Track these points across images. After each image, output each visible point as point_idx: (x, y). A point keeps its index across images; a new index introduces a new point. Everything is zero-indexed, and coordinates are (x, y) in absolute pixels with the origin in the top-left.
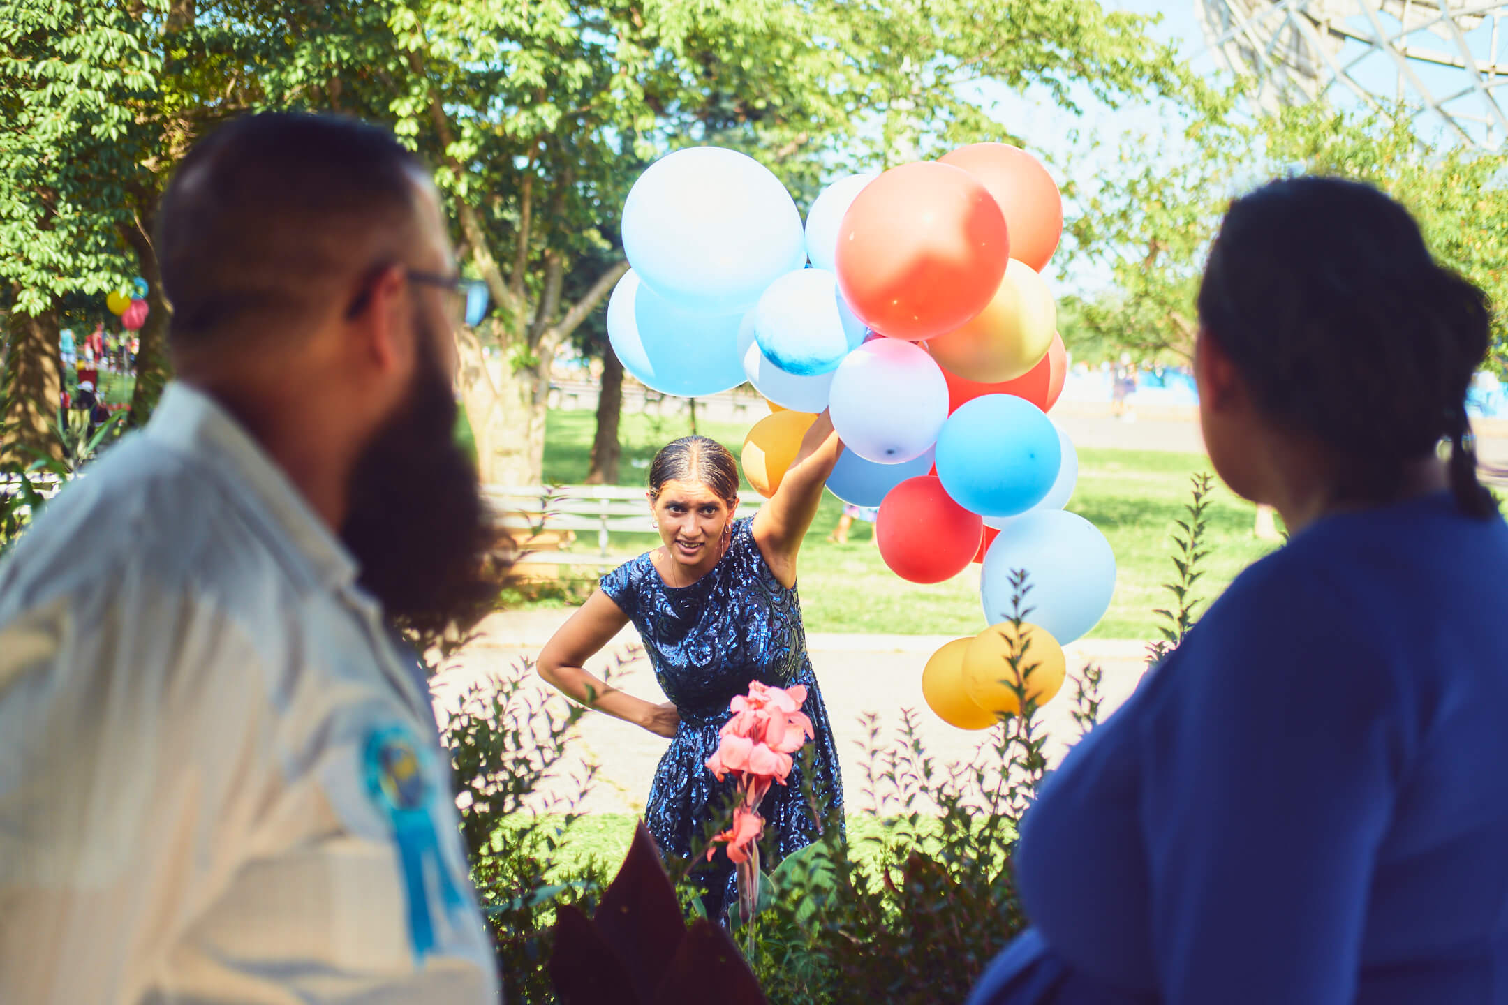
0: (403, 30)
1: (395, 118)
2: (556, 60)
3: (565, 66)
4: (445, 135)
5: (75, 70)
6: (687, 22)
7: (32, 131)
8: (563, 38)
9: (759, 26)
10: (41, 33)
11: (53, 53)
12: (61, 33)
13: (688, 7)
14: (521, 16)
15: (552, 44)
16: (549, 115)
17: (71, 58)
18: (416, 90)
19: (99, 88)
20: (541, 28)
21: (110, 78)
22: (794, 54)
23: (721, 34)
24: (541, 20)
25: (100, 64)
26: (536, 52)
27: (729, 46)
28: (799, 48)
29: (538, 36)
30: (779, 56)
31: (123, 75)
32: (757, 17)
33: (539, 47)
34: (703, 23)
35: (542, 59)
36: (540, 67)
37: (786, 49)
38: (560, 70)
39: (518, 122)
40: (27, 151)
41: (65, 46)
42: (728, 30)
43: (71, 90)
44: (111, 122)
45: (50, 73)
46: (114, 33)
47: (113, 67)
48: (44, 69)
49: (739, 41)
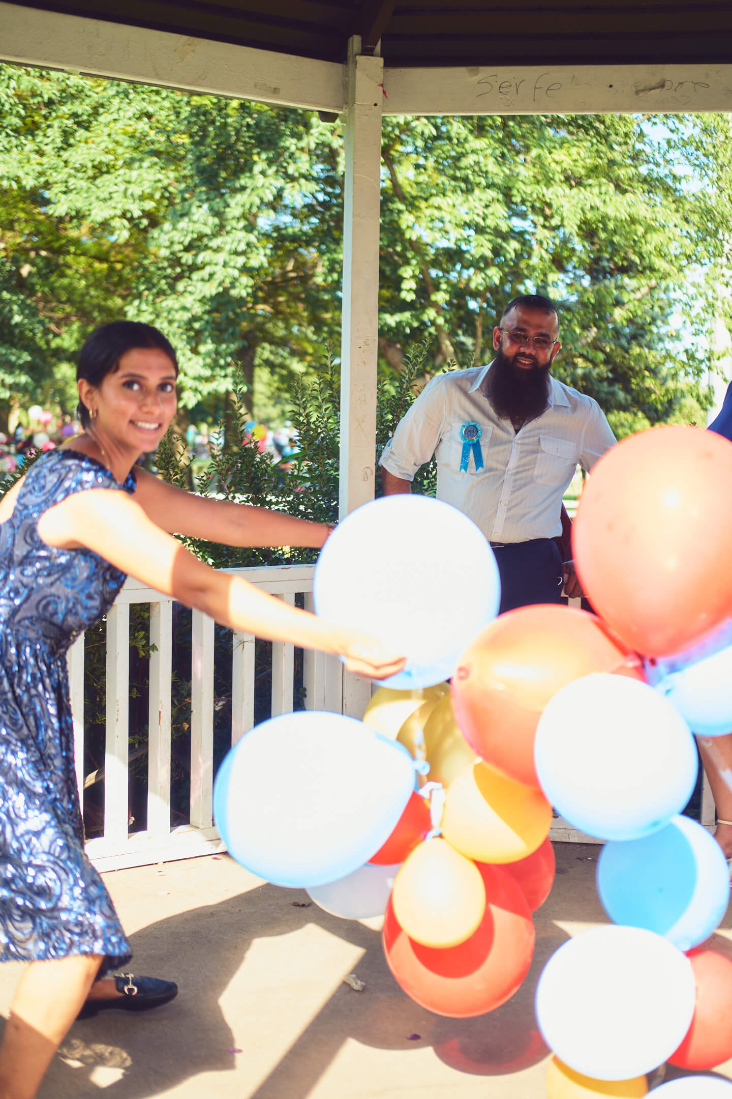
0: (408, 227)
1: (401, 279)
2: (499, 241)
3: (504, 245)
4: (431, 288)
5: (221, 257)
6: (580, 216)
7: (186, 295)
8: (504, 228)
9: (624, 216)
10: (201, 237)
11: (207, 247)
12: (214, 235)
13: (580, 206)
14: (478, 215)
15: (497, 232)
16: (495, 275)
17: (217, 250)
18: (414, 262)
19: (234, 267)
20: (491, 222)
21: (241, 260)
22: (646, 233)
23: (600, 222)
24: (490, 217)
25: (236, 253)
26: (487, 237)
27: (605, 229)
28: (649, 229)
29: (489, 227)
30: (636, 235)
31: (248, 258)
32: (623, 211)
33: (491, 234)
34: (589, 215)
35: (490, 241)
36: (490, 246)
37: (640, 230)
38: (501, 247)
39: (477, 281)
40: (184, 308)
41: (214, 243)
42: (604, 219)
43: (219, 269)
44: (243, 286)
45: (207, 260)
46: (242, 234)
47: (243, 253)
48: (204, 258)
49: (611, 225)
